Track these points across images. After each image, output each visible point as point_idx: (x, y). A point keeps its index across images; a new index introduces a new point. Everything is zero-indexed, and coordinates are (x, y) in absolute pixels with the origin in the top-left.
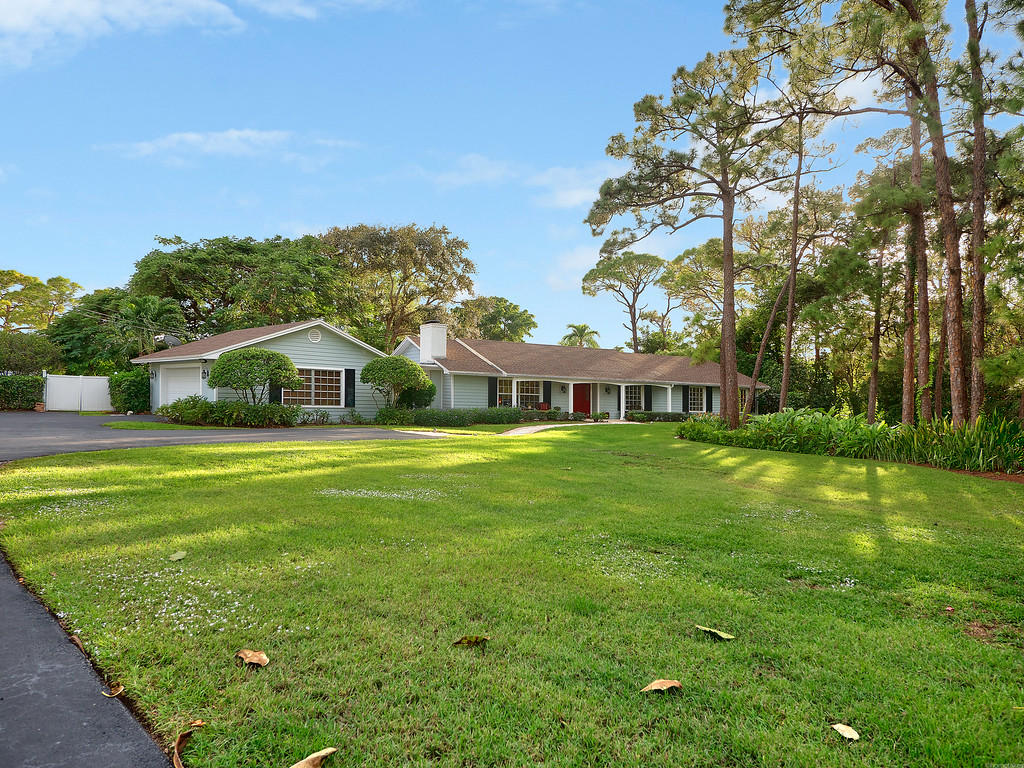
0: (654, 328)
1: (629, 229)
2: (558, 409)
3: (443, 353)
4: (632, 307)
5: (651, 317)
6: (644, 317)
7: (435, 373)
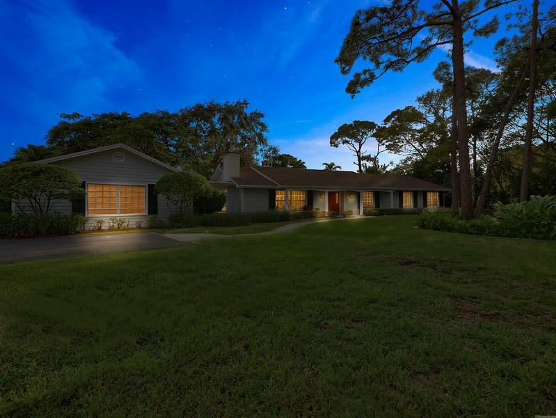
0: (370, 164)
1: (369, 70)
2: (318, 209)
3: (238, 174)
4: (358, 152)
5: (368, 158)
6: (364, 158)
7: (231, 187)
